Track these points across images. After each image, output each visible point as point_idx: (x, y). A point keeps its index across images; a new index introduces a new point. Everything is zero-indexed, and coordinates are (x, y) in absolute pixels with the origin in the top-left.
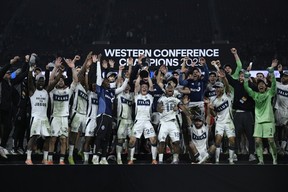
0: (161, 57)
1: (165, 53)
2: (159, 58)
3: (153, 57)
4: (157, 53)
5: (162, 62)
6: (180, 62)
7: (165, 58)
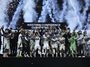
0: (44, 26)
1: (45, 25)
2: (43, 27)
3: (41, 26)
4: (43, 25)
5: (44, 28)
6: (49, 28)
7: (45, 27)
